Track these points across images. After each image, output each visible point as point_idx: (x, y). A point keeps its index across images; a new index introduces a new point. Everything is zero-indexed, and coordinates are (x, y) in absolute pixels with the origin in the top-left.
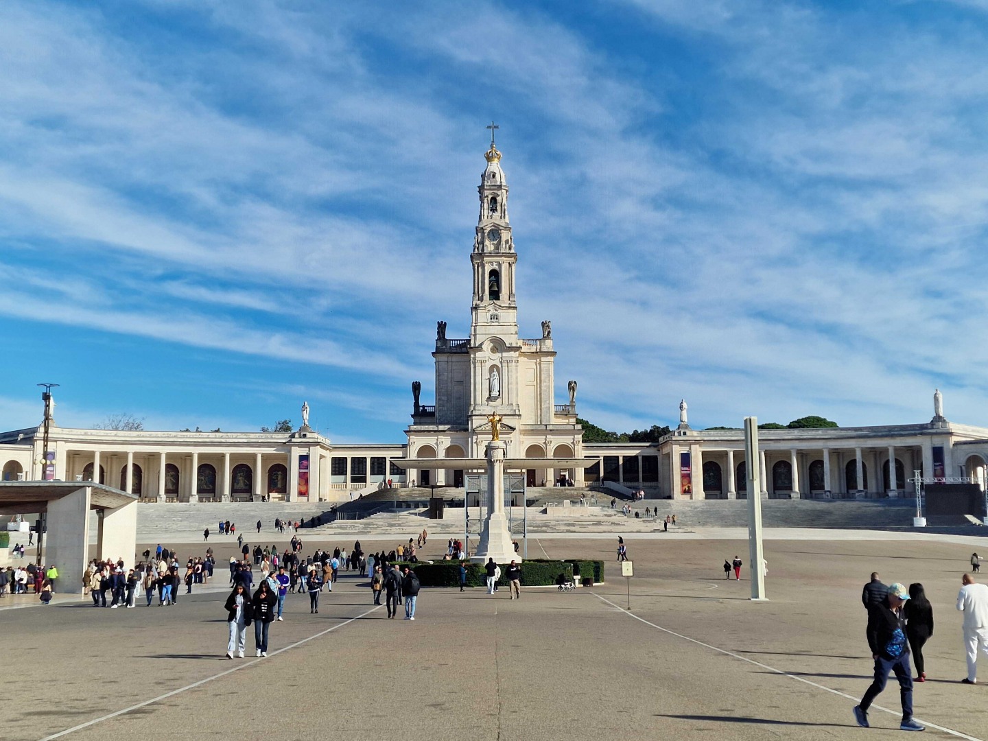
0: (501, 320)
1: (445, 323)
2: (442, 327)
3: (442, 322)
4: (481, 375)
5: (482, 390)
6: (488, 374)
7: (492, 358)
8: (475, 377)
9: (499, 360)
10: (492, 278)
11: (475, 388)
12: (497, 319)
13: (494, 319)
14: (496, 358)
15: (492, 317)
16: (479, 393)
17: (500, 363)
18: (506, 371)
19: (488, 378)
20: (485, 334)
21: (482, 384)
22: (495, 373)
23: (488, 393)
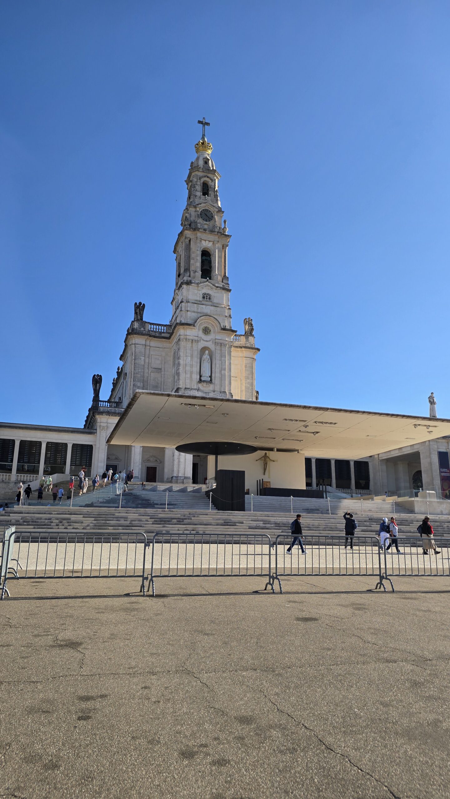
0: (214, 300)
2: (139, 308)
3: (140, 303)
4: (192, 356)
5: (191, 373)
6: (199, 356)
7: (204, 339)
8: (185, 358)
9: (213, 342)
10: (204, 258)
11: (184, 370)
12: (209, 298)
13: (207, 298)
14: (208, 340)
15: (205, 296)
16: (188, 376)
17: (214, 345)
18: (219, 356)
19: (199, 361)
20: (198, 312)
21: (192, 366)
22: (206, 356)
23: (198, 377)
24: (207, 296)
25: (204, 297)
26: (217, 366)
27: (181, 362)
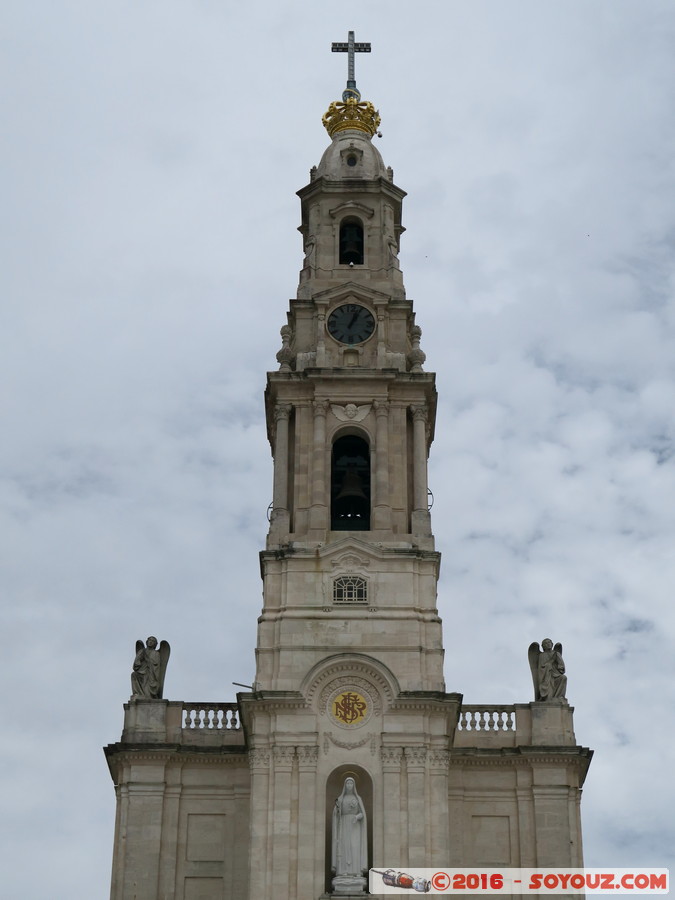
0: (378, 598)
1: (165, 644)
2: (151, 660)
3: (152, 642)
4: (295, 806)
5: (294, 867)
6: (322, 801)
7: (342, 740)
8: (270, 813)
9: (372, 747)
10: (344, 460)
11: (269, 860)
12: (361, 594)
13: (350, 595)
14: (356, 740)
15: (345, 587)
16: (283, 878)
17: (376, 757)
18: (398, 793)
19: (322, 819)
20: (314, 649)
21: (296, 841)
22: (350, 799)
23: (321, 880)
24: (350, 589)
25: (339, 594)
26: (391, 830)
27: (258, 830)
